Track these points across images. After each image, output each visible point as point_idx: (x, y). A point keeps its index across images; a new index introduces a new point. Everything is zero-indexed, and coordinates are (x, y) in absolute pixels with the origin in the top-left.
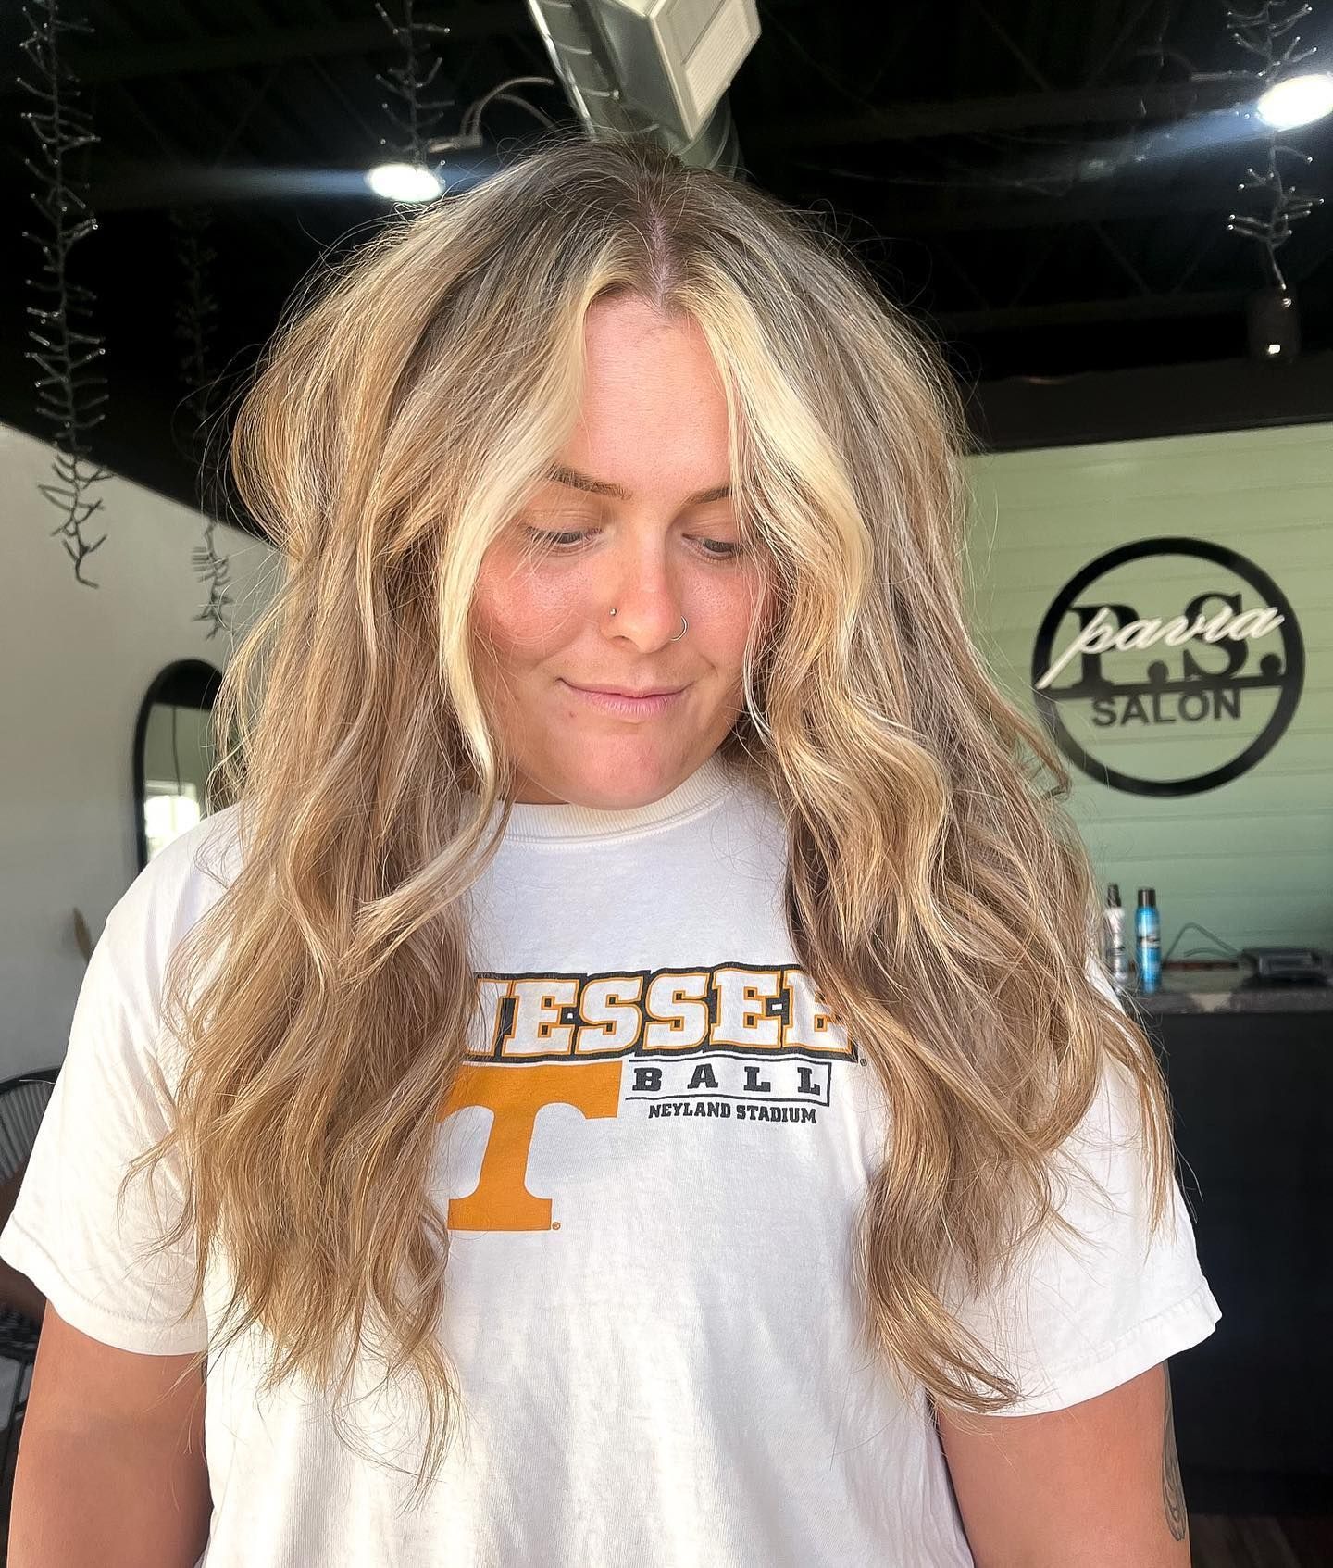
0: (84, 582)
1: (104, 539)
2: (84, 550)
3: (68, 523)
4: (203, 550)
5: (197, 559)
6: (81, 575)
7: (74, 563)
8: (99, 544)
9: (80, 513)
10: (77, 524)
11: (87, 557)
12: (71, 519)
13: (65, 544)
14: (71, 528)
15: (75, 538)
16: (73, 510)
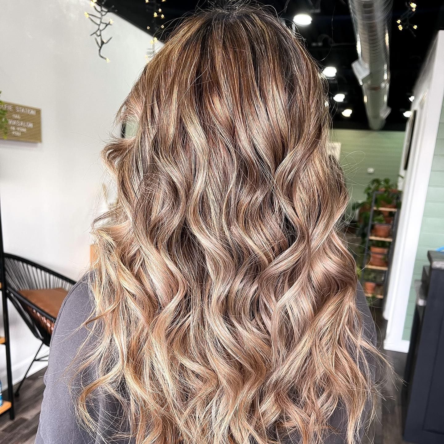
0: (102, 57)
1: (111, 38)
2: (103, 43)
3: (97, 31)
4: (150, 49)
5: (147, 53)
6: (101, 54)
7: (98, 48)
8: (109, 41)
9: (102, 26)
10: (101, 31)
11: (104, 45)
12: (99, 29)
13: (96, 39)
14: (98, 33)
15: (99, 37)
16: (99, 25)
